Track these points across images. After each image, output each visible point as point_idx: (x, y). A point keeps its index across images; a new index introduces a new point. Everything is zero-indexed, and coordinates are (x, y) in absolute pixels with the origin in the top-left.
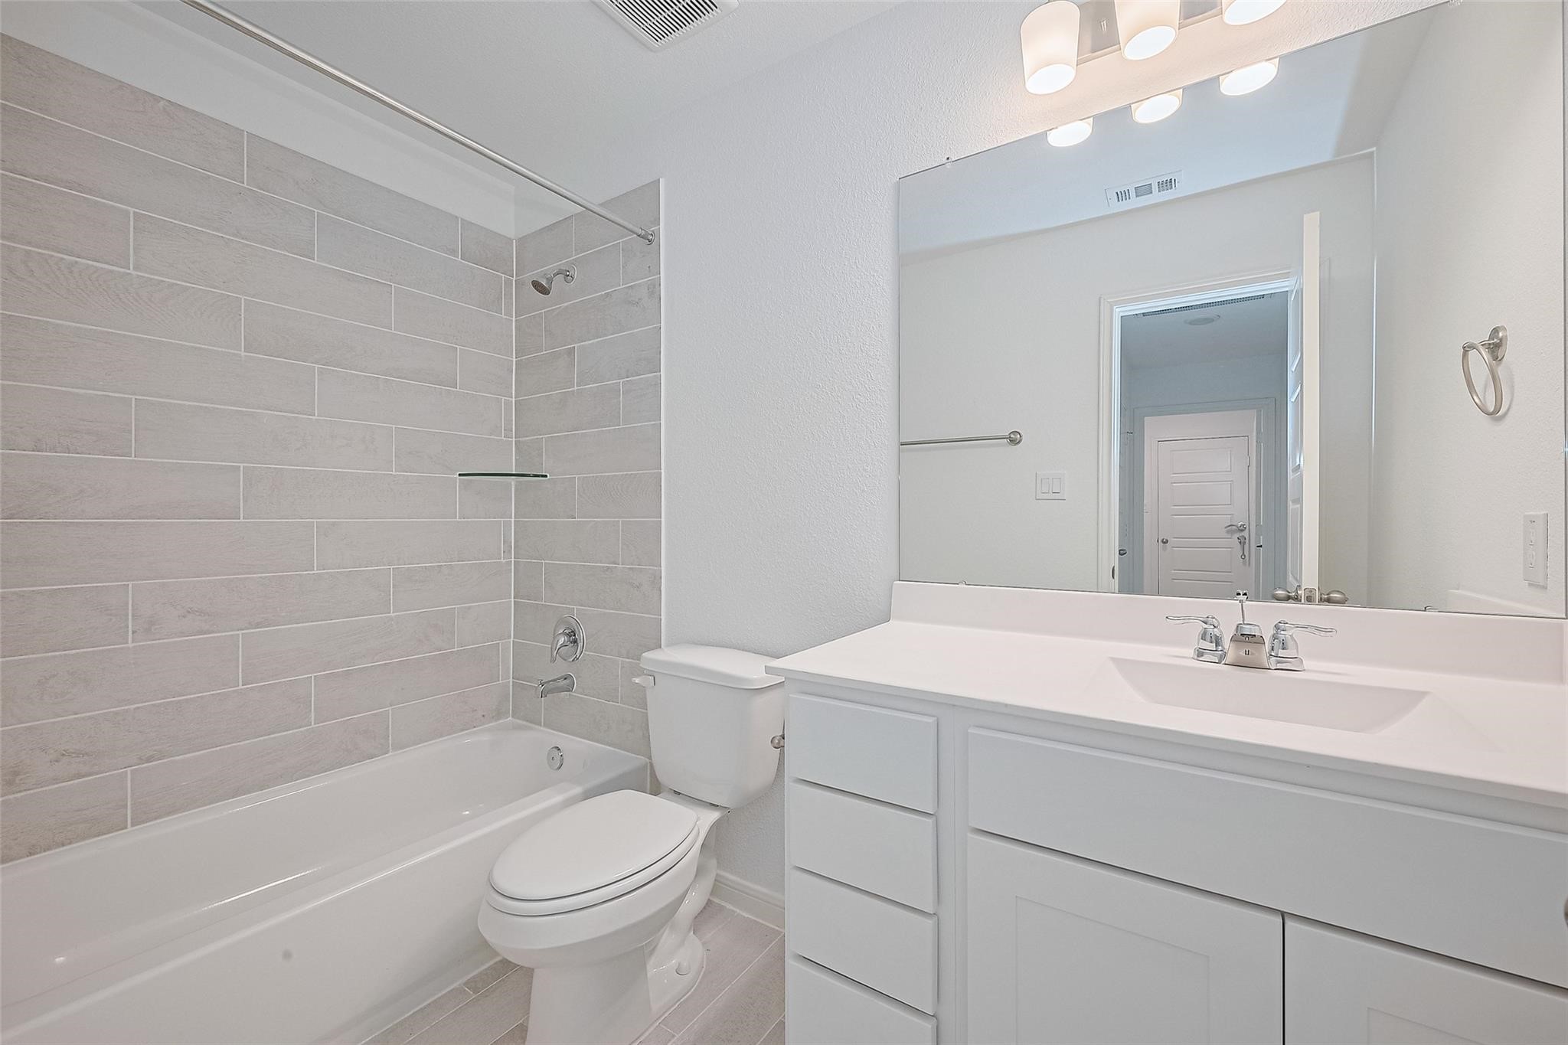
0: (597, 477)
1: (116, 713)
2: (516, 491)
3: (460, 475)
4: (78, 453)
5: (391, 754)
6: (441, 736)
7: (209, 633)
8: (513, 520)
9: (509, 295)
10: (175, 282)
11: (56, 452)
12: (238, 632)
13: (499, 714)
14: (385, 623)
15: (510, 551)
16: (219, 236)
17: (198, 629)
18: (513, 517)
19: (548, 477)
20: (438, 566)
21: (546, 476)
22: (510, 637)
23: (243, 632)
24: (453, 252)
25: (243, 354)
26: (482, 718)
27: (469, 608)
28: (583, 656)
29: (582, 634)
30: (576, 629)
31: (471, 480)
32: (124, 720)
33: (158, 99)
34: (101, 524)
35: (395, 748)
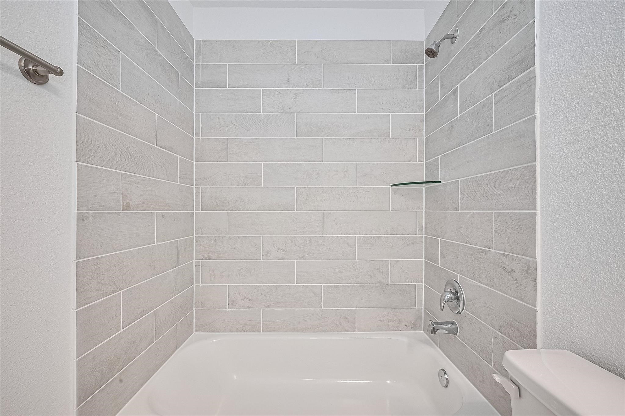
0: (474, 178)
1: (258, 286)
2: (426, 193)
3: (391, 186)
4: (248, 186)
5: (356, 332)
6: (382, 330)
7: (285, 259)
8: (424, 211)
9: (421, 76)
10: (274, 113)
11: (242, 186)
12: (295, 260)
13: (415, 327)
14: (353, 264)
15: (422, 230)
16: (288, 89)
17: (282, 257)
18: (424, 209)
19: (442, 182)
20: (380, 236)
21: (440, 182)
22: (422, 282)
23: (297, 260)
24: (387, 61)
25: (296, 138)
26: (405, 327)
27: (397, 261)
28: (464, 313)
29: (464, 294)
30: (458, 290)
31: (398, 189)
32: (260, 289)
33: (268, 41)
34: (254, 212)
35: (359, 330)
